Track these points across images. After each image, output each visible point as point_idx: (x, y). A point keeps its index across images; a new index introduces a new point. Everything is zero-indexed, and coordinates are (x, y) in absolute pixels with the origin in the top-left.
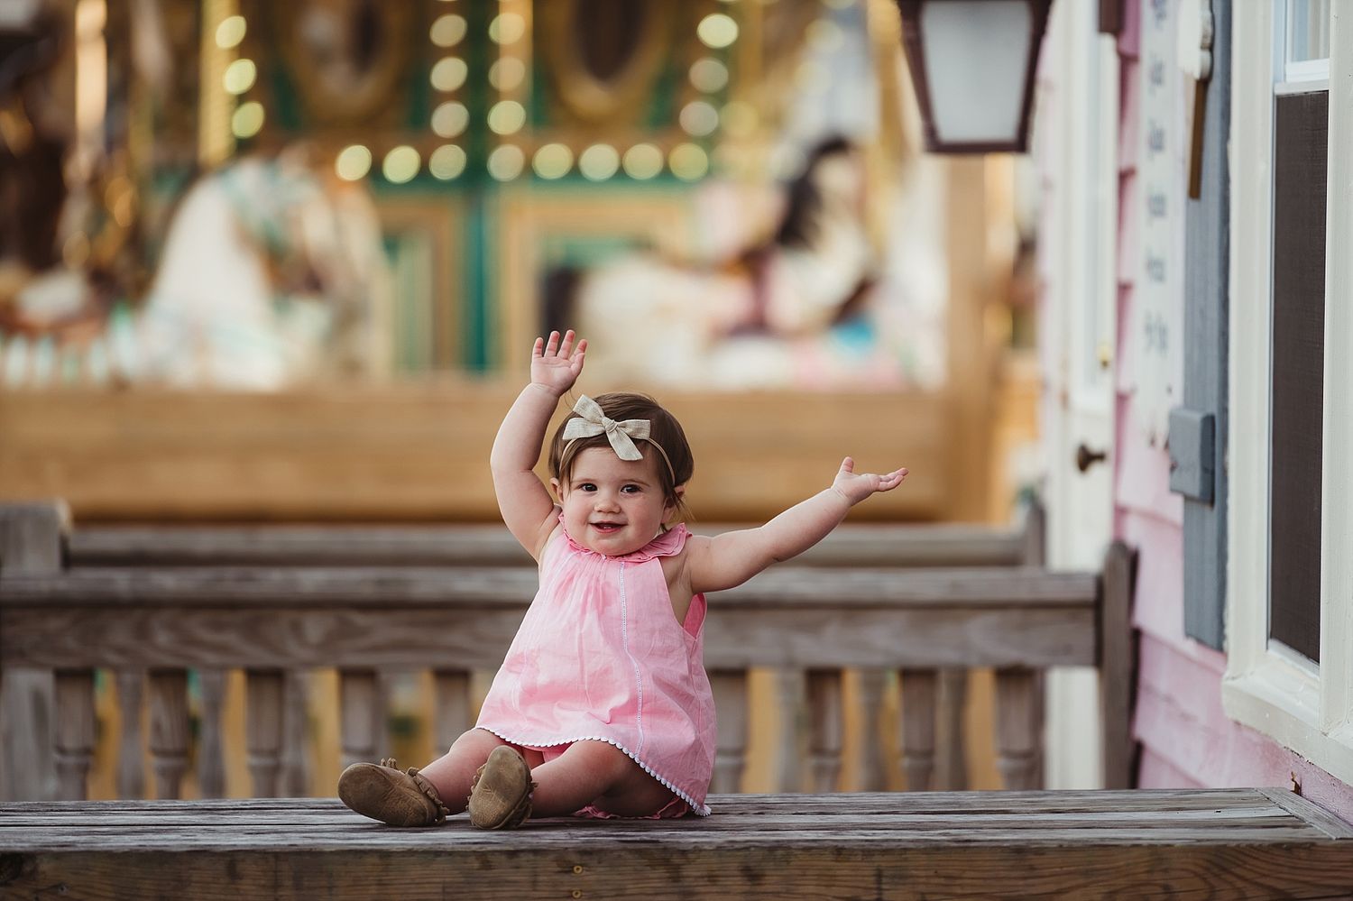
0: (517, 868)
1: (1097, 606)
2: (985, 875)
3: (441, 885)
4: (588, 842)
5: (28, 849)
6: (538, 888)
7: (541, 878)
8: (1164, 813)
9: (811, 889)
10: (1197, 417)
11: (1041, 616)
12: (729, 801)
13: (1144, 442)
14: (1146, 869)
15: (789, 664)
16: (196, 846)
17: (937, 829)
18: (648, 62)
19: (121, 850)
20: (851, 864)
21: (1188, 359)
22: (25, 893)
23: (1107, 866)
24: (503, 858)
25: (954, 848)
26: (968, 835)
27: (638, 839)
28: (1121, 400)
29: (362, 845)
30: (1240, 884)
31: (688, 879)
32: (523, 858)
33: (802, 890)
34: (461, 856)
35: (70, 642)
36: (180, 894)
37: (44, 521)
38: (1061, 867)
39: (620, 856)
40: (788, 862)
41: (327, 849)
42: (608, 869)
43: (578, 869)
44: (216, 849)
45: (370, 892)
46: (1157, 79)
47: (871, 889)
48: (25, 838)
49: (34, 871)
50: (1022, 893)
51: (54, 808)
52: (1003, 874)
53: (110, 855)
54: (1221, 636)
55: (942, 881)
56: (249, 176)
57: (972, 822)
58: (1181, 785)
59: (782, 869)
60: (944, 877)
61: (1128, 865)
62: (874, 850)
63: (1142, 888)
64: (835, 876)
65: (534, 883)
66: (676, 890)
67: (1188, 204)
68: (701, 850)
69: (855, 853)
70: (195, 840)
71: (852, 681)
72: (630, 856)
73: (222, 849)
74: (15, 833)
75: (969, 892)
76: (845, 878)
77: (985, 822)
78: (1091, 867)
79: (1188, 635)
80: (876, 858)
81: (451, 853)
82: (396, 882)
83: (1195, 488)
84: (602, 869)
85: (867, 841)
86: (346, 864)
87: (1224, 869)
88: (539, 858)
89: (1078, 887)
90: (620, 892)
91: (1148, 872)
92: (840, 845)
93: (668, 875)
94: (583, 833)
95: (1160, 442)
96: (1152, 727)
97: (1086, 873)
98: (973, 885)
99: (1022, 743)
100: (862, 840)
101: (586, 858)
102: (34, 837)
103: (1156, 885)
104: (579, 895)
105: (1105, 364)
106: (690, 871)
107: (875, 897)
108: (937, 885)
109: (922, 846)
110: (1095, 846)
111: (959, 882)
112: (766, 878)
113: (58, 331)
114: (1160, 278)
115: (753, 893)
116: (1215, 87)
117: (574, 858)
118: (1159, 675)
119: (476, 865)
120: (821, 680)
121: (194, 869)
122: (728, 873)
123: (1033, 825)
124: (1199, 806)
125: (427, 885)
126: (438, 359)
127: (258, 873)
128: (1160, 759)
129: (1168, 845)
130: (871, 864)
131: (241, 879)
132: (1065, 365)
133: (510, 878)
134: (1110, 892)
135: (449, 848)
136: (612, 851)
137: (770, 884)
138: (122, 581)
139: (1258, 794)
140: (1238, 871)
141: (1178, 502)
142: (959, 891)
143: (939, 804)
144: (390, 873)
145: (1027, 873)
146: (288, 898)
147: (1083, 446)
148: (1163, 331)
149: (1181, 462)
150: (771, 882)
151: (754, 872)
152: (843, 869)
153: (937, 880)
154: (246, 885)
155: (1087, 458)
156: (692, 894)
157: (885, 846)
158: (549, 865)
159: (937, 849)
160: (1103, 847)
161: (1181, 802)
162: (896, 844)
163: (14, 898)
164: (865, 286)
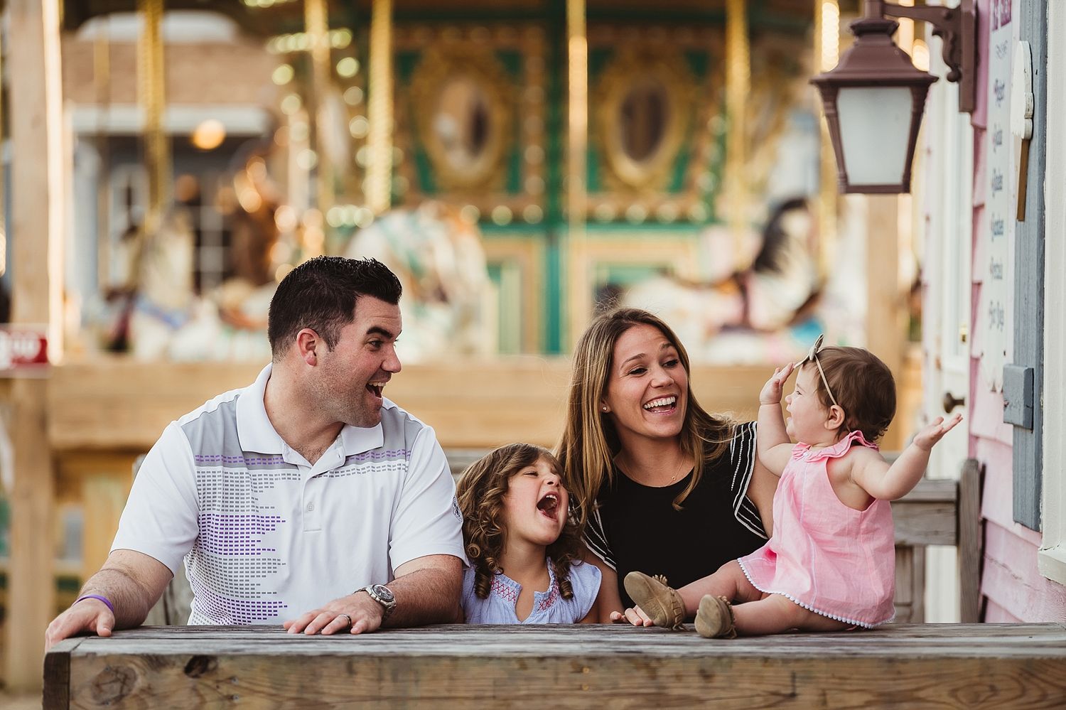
0: (545, 669)
1: (957, 503)
2: (867, 677)
3: (493, 680)
4: (594, 651)
5: (212, 653)
6: (559, 683)
7: (561, 676)
8: (993, 638)
9: (747, 685)
10: (1022, 370)
13: (988, 389)
14: (978, 674)
16: (325, 652)
17: (835, 646)
18: (670, 147)
19: (275, 654)
20: (774, 668)
21: (1016, 330)
22: (210, 683)
23: (950, 672)
24: (535, 662)
26: (854, 649)
28: (975, 362)
29: (439, 652)
30: (1043, 685)
31: (661, 678)
32: (549, 662)
33: (740, 686)
34: (506, 660)
36: (314, 684)
38: (919, 672)
39: (615, 662)
40: (731, 666)
41: (415, 655)
42: (607, 670)
43: (586, 670)
44: (339, 654)
45: (444, 684)
46: (998, 142)
47: (789, 685)
48: (211, 646)
49: (216, 668)
52: (879, 676)
53: (267, 657)
54: (1038, 520)
55: (837, 681)
58: (1012, 621)
59: (727, 672)
60: (839, 678)
61: (965, 671)
62: (791, 659)
63: (975, 687)
64: (763, 677)
65: (556, 679)
66: (654, 685)
67: (1017, 225)
68: (670, 658)
69: (777, 661)
70: (326, 648)
72: (621, 662)
73: (342, 654)
75: (856, 688)
76: (770, 678)
78: (939, 672)
79: (1016, 521)
80: (792, 664)
81: (499, 658)
82: (462, 678)
83: (1020, 420)
84: (602, 670)
85: (786, 653)
86: (427, 665)
87: (1032, 675)
88: (559, 662)
89: (931, 685)
90: (616, 686)
91: (979, 676)
92: (766, 655)
93: (648, 674)
95: (999, 390)
96: (993, 586)
97: (937, 676)
98: (858, 684)
99: (905, 597)
100: (782, 653)
101: (592, 663)
102: (217, 646)
103: (984, 684)
104: (587, 688)
105: (964, 339)
106: (663, 672)
107: (791, 691)
108: (834, 683)
109: (823, 657)
111: (848, 681)
112: (716, 677)
114: (999, 277)
115: (706, 688)
116: (1035, 143)
117: (584, 662)
118: (998, 550)
119: (517, 666)
121: (324, 667)
122: (689, 674)
123: (901, 645)
124: (1018, 633)
125: (482, 680)
126: (524, 347)
127: (368, 670)
128: (998, 607)
130: (788, 669)
131: (356, 674)
132: (939, 341)
133: (539, 676)
134: (952, 690)
135: (498, 655)
136: (609, 658)
139: (1059, 627)
140: (1043, 676)
141: (1009, 429)
142: (848, 687)
144: (458, 672)
145: (896, 676)
146: (388, 688)
147: (949, 395)
148: (1001, 312)
149: (1011, 401)
150: (719, 681)
151: (708, 674)
152: (769, 672)
153: (833, 681)
154: (359, 679)
155: (951, 403)
156: (665, 688)
157: (798, 656)
158: (566, 667)
159: (833, 659)
160: (948, 659)
161: (1006, 630)
162: (806, 655)
163: (201, 686)
164: (813, 298)
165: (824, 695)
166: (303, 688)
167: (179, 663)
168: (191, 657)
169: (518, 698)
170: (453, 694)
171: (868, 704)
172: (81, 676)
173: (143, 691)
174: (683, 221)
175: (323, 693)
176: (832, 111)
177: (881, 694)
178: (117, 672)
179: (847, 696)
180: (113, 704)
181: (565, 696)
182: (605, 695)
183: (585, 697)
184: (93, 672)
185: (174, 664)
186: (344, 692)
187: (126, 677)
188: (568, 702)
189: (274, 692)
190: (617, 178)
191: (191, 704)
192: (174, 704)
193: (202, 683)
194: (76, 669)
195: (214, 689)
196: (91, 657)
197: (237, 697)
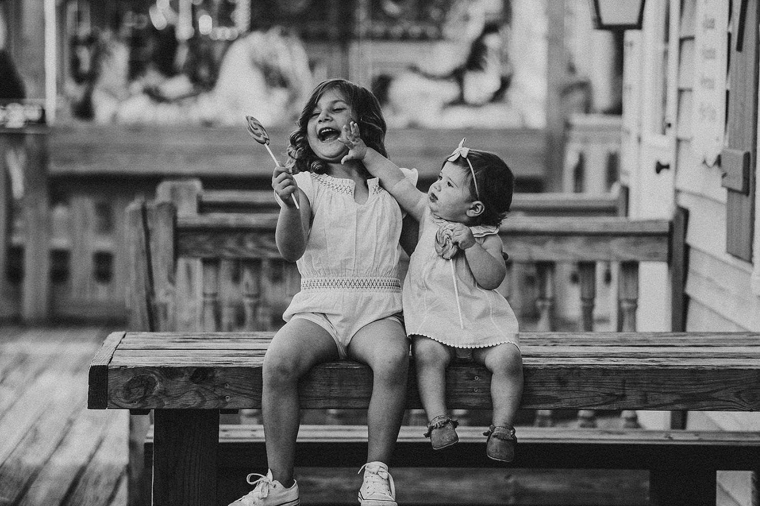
1: (670, 236)
2: (676, 383)
5: (209, 366)
6: (458, 387)
7: (459, 382)
8: (750, 348)
9: (590, 389)
10: (741, 154)
13: (698, 162)
14: (755, 381)
17: (646, 357)
19: (255, 367)
20: (610, 377)
22: (209, 387)
23: (736, 379)
26: (664, 361)
28: (679, 141)
31: (530, 383)
33: (586, 389)
35: (209, 246)
38: (714, 380)
40: (579, 376)
43: (477, 378)
47: (620, 389)
48: (207, 357)
49: (213, 376)
50: (695, 392)
52: (685, 383)
53: (250, 369)
54: (751, 255)
55: (655, 386)
57: (661, 353)
59: (576, 379)
60: (656, 384)
61: (747, 379)
62: (621, 370)
63: (753, 390)
64: (602, 383)
65: (456, 385)
68: (536, 369)
69: (612, 371)
74: (202, 355)
75: (669, 391)
76: (607, 384)
78: (728, 380)
79: (728, 252)
80: (622, 374)
83: (738, 185)
85: (616, 365)
88: (459, 372)
89: (722, 389)
92: (605, 367)
95: (711, 163)
97: (726, 383)
98: (670, 388)
100: (614, 365)
101: (480, 373)
104: (477, 391)
105: (670, 125)
106: (533, 380)
107: (622, 393)
108: (652, 387)
109: (645, 368)
111: (663, 386)
112: (569, 383)
113: (179, 100)
115: (561, 391)
117: (475, 373)
122: (550, 381)
123: (692, 356)
130: (620, 377)
134: (737, 392)
141: (725, 191)
142: (663, 390)
145: (696, 383)
146: (336, 390)
147: (658, 163)
149: (729, 173)
150: (571, 386)
151: (563, 381)
152: (606, 380)
153: (652, 385)
154: (315, 384)
155: (660, 168)
156: (533, 391)
157: (627, 368)
158: (463, 376)
162: (632, 367)
163: (203, 390)
165: (645, 395)
167: (186, 374)
168: (195, 368)
171: (677, 402)
172: (116, 383)
173: (160, 392)
174: (423, 38)
177: (686, 395)
178: (142, 379)
179: (660, 397)
180: (139, 403)
181: (461, 396)
183: (476, 397)
184: (124, 380)
185: (183, 374)
187: (149, 383)
188: (464, 401)
191: (195, 402)
192: (183, 402)
193: (202, 387)
194: (112, 378)
195: (212, 392)
196: (123, 370)
197: (228, 398)
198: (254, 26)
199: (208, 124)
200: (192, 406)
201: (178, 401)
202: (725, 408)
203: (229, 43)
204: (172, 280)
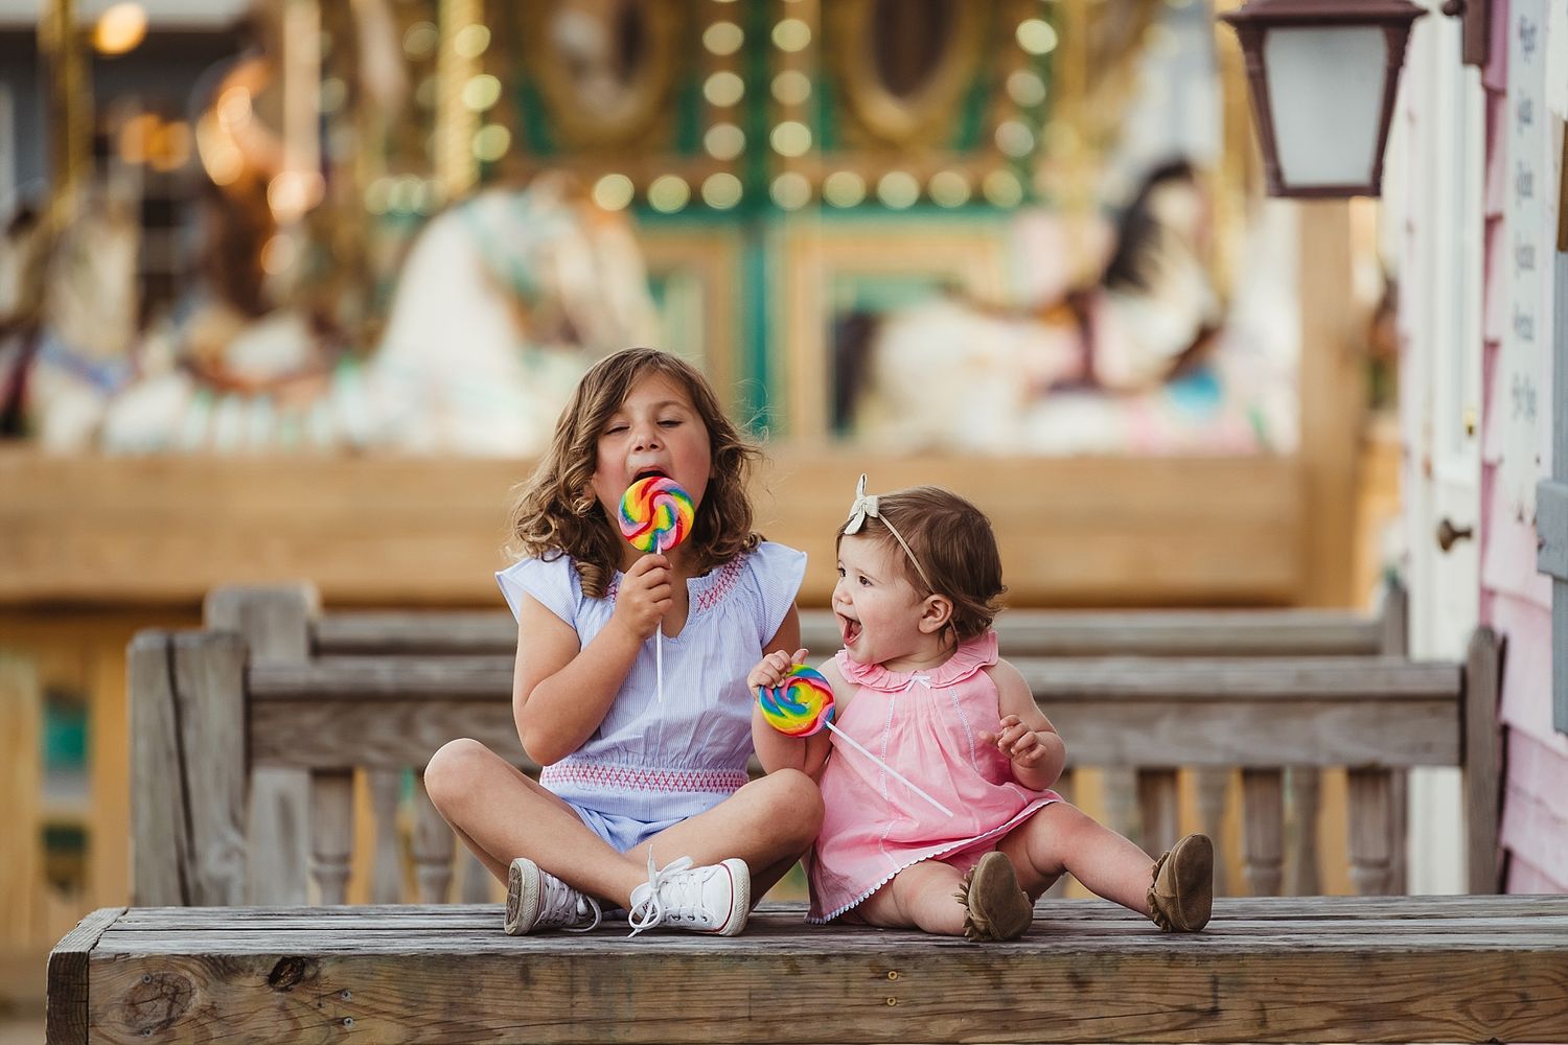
0: (828, 973)
1: (1461, 699)
2: (1330, 982)
3: (747, 992)
4: (903, 946)
5: (310, 952)
6: (851, 995)
7: (852, 985)
8: (1524, 919)
9: (1143, 997)
11: (1398, 710)
12: (1053, 906)
13: (1512, 516)
14: (1502, 976)
15: (1119, 763)
16: (486, 950)
17: (1277, 934)
18: (955, 73)
19: (407, 954)
20: (1185, 970)
21: (1557, 427)
22: (308, 999)
23: (1459, 973)
24: (813, 962)
25: (1294, 953)
26: (1311, 940)
27: (956, 943)
28: (1488, 470)
29: (663, 949)
31: (1010, 986)
32: (835, 962)
33: (1133, 997)
34: (769, 960)
35: (329, 738)
36: (470, 1000)
37: (289, 606)
38: (1410, 974)
39: (937, 961)
40: (1117, 968)
41: (626, 954)
42: (925, 974)
43: (892, 975)
44: (508, 954)
45: (671, 999)
46: (1526, 119)
47: (1208, 997)
48: (305, 941)
49: (315, 976)
50: (1369, 1002)
51: (331, 913)
52: (1347, 981)
53: (396, 958)
55: (1282, 989)
56: (495, 209)
57: (1315, 928)
58: (1552, 891)
59: (1111, 976)
60: (1285, 984)
61: (1482, 972)
62: (1210, 956)
63: (1498, 996)
64: (1168, 983)
65: (846, 990)
66: (998, 997)
67: (1556, 257)
68: (1023, 955)
69: (1190, 958)
70: (486, 944)
71: (1189, 781)
72: (948, 962)
73: (513, 953)
74: (294, 937)
75: (1313, 1000)
76: (1179, 986)
77: (1329, 928)
78: (1442, 973)
79: (1557, 730)
80: (1210, 964)
81: (758, 958)
82: (698, 988)
83: (1563, 569)
84: (917, 975)
85: (1201, 946)
86: (645, 969)
88: (851, 963)
89: (1429, 995)
90: (939, 1000)
91: (1503, 979)
92: (1173, 950)
93: (989, 981)
94: (897, 937)
95: (1528, 519)
96: (1522, 834)
97: (1437, 981)
98: (1317, 994)
99: (1377, 851)
100: (1196, 946)
101: (901, 964)
102: (315, 941)
103: (1510, 993)
104: (894, 1003)
105: (1470, 430)
106: (1011, 977)
107: (1211, 1005)
108: (1277, 992)
109: (1261, 951)
110: (1447, 951)
111: (1300, 989)
112: (1095, 985)
113: (276, 388)
114: (1529, 337)
115: (1080, 1001)
117: (889, 963)
118: (1528, 775)
119: (785, 970)
120: (1154, 780)
121: (486, 973)
122: (1053, 979)
123: (1381, 931)
125: (732, 992)
127: (554, 978)
128: (1530, 868)
129: (1525, 951)
130: (1206, 970)
131: (535, 984)
132: (1428, 431)
133: (820, 985)
134: (1462, 1001)
135: (755, 952)
136: (929, 956)
137: (1098, 991)
138: (384, 672)
141: (1548, 581)
142: (1300, 999)
143: (1281, 909)
144: (693, 979)
145: (1373, 981)
146: (585, 1005)
147: (1447, 524)
148: (1532, 395)
149: (1549, 539)
150: (1099, 990)
151: (1080, 979)
152: (1176, 976)
153: (1277, 988)
154: (540, 991)
155: (1450, 537)
156: (1015, 1001)
157: (1221, 951)
158: (861, 970)
159: (1277, 954)
160: (1455, 953)
161: (1543, 907)
162: (1234, 949)
163: (293, 1005)
164: (1206, 336)
165: (1263, 1010)
166: (452, 1005)
167: (258, 969)
168: (278, 960)
169: (786, 1020)
170: (686, 1014)
171: (1331, 1024)
172: (107, 990)
173: (202, 1011)
174: (979, 201)
175: (484, 1014)
176: (1256, 67)
177: (1350, 1009)
178: (162, 982)
179: (1298, 1013)
180: (156, 1034)
181: (859, 1015)
182: (922, 1014)
183: (891, 1016)
184: (125, 984)
185: (252, 971)
186: (516, 1012)
187: (177, 991)
188: (866, 1025)
189: (407, 1012)
190: (863, 126)
191: (278, 1032)
192: (251, 1032)
193: (294, 1000)
194: (98, 979)
195: (314, 1009)
196: (122, 960)
197: (349, 1022)
198: (489, 175)
199: (352, 452)
200: (271, 1040)
201: (241, 1028)
202: (1436, 1037)
203: (422, 220)
204: (238, 823)
